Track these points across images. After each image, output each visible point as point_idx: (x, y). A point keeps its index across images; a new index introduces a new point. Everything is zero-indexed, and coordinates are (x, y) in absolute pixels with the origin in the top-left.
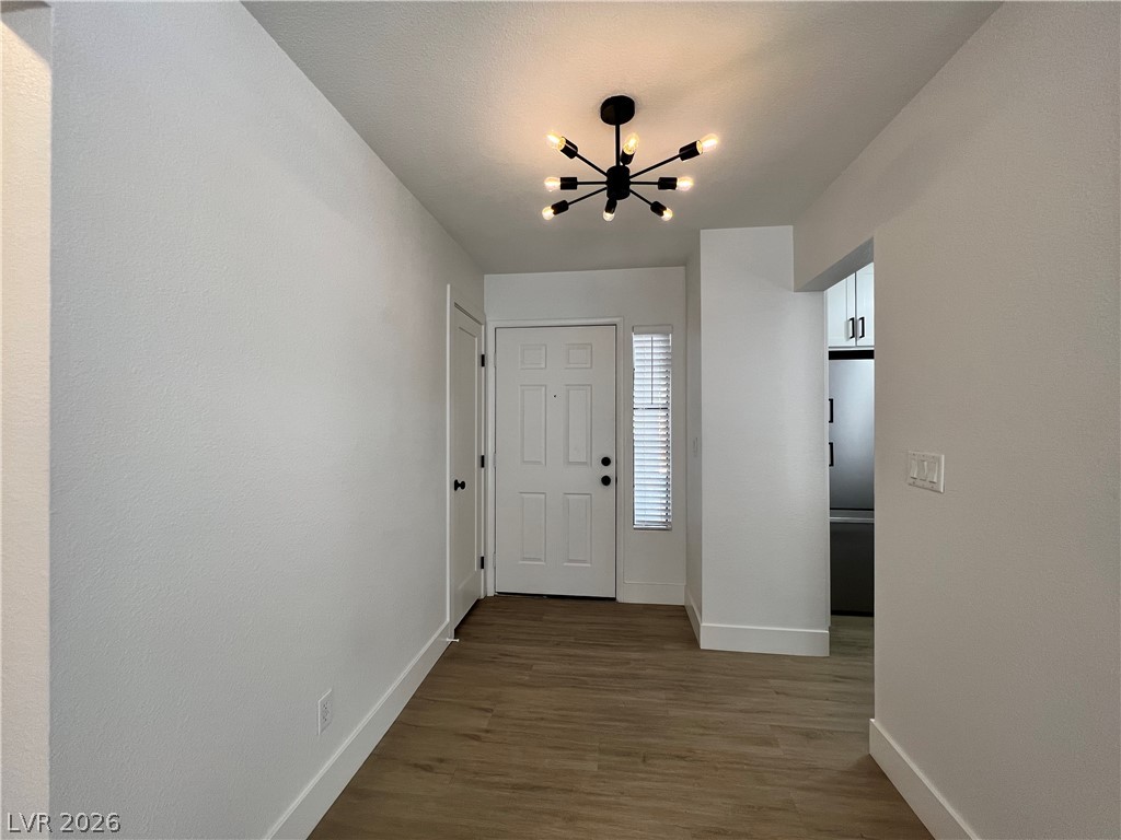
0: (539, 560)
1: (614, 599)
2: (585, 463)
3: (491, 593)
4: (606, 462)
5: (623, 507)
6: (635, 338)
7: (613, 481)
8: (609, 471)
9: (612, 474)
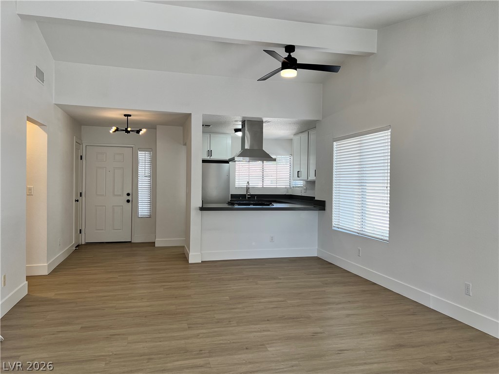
0: (102, 230)
1: (130, 242)
2: (120, 195)
3: (83, 243)
4: (128, 194)
5: (134, 209)
6: (139, 153)
7: (131, 201)
8: (130, 198)
9: (131, 199)
